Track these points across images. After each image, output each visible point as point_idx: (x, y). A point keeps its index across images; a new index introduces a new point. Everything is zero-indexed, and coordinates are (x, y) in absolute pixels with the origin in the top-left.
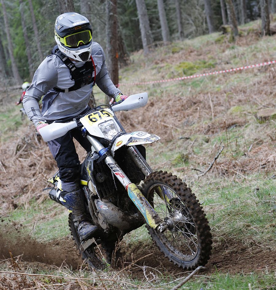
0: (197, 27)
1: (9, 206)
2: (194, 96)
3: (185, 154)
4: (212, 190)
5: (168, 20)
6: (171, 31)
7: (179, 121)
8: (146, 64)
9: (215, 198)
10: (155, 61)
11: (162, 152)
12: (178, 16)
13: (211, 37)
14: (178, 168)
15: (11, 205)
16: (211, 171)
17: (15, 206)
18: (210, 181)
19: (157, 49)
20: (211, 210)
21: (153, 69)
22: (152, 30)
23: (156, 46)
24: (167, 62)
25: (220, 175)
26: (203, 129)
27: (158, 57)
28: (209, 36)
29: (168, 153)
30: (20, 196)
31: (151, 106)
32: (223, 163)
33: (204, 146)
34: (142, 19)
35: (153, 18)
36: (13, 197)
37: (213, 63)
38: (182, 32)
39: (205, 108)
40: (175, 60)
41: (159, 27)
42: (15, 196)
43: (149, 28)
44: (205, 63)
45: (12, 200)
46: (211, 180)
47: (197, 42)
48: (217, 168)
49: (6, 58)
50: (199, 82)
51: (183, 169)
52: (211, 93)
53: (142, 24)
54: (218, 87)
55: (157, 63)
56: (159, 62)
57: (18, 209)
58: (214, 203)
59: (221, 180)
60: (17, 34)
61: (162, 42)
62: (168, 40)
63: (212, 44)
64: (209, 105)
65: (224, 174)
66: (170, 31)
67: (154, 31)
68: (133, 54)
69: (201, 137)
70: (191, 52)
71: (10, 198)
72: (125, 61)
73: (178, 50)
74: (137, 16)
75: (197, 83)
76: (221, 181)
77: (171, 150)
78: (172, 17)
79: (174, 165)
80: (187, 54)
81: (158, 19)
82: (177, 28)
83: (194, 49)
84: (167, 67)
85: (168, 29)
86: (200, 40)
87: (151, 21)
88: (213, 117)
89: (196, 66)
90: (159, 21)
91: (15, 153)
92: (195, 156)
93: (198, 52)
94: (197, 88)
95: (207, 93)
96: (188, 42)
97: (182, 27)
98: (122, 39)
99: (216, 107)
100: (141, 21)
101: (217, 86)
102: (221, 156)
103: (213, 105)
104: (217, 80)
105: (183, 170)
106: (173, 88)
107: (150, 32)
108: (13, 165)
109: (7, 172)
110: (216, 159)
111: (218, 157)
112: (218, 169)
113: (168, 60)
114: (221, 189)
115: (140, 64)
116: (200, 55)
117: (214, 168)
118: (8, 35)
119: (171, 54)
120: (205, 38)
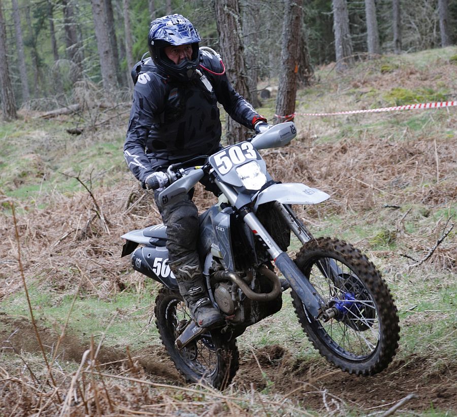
0: (422, 34)
1: (113, 285)
2: (411, 143)
3: (391, 230)
4: (431, 289)
5: (378, 19)
6: (382, 38)
7: (385, 179)
8: (339, 85)
9: (434, 301)
10: (353, 83)
11: (355, 225)
12: (395, 14)
13: (444, 53)
14: (378, 252)
15: (115, 284)
16: (430, 260)
17: (122, 287)
18: (427, 276)
19: (357, 63)
20: (427, 319)
21: (349, 94)
22: (351, 32)
23: (356, 58)
24: (372, 85)
25: (443, 268)
26: (422, 195)
27: (358, 77)
28: (441, 50)
29: (364, 228)
30: (130, 271)
31: (342, 152)
32: (449, 251)
33: (421, 221)
34: (338, 15)
35: (355, 14)
36: (120, 273)
37: (444, 94)
38: (398, 41)
39: (426, 163)
40: (384, 83)
41: (364, 30)
42: (122, 272)
43: (348, 30)
44: (431, 93)
45: (118, 277)
46: (429, 274)
47: (421, 59)
48: (440, 257)
49: (120, 57)
50: (419, 122)
51: (386, 253)
52: (438, 141)
53: (338, 22)
54: (448, 133)
55: (356, 86)
56: (359, 84)
57: (126, 291)
58: (432, 309)
59: (444, 275)
60: (140, 21)
61: (366, 54)
62: (375, 51)
63: (446, 63)
64: (434, 159)
65: (450, 267)
66: (380, 37)
67: (355, 36)
68: (319, 69)
69: (417, 207)
70: (411, 73)
71: (115, 274)
72: (307, 78)
73: (390, 69)
74: (330, 10)
75: (417, 122)
76: (444, 278)
77: (368, 223)
78: (384, 16)
79: (372, 246)
80: (404, 76)
81: (362, 16)
82: (392, 34)
83: (417, 69)
84: (372, 93)
85: (377, 34)
86: (427, 55)
87: (352, 19)
88: (438, 179)
89: (418, 96)
90: (365, 20)
91: (126, 206)
92: (406, 236)
93: (421, 74)
94: (415, 130)
95: (432, 140)
96: (406, 56)
97: (399, 33)
98: (305, 44)
99: (443, 163)
100: (336, 18)
101: (449, 130)
102: (446, 240)
103: (440, 160)
104: (448, 120)
105: (386, 256)
106: (379, 127)
107: (349, 35)
108: (122, 224)
109: (111, 234)
110: (439, 242)
111: (442, 240)
112: (441, 259)
113: (374, 83)
114: (444, 289)
115: (330, 85)
116: (426, 79)
117: (436, 256)
118: (126, 21)
119: (379, 74)
120: (435, 53)
